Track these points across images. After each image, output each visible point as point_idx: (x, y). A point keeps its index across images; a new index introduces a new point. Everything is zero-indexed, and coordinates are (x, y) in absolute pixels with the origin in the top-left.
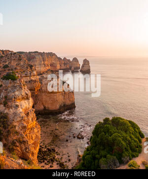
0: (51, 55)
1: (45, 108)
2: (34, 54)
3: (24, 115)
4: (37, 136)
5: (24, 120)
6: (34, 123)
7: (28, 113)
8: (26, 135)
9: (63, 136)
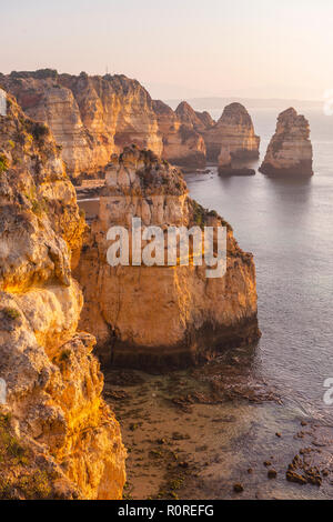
0: (118, 86)
1: (114, 334)
2: (34, 82)
3: (49, 364)
4: (108, 465)
5: (49, 391)
6: (96, 407)
7: (65, 356)
8: (64, 465)
9: (214, 469)
